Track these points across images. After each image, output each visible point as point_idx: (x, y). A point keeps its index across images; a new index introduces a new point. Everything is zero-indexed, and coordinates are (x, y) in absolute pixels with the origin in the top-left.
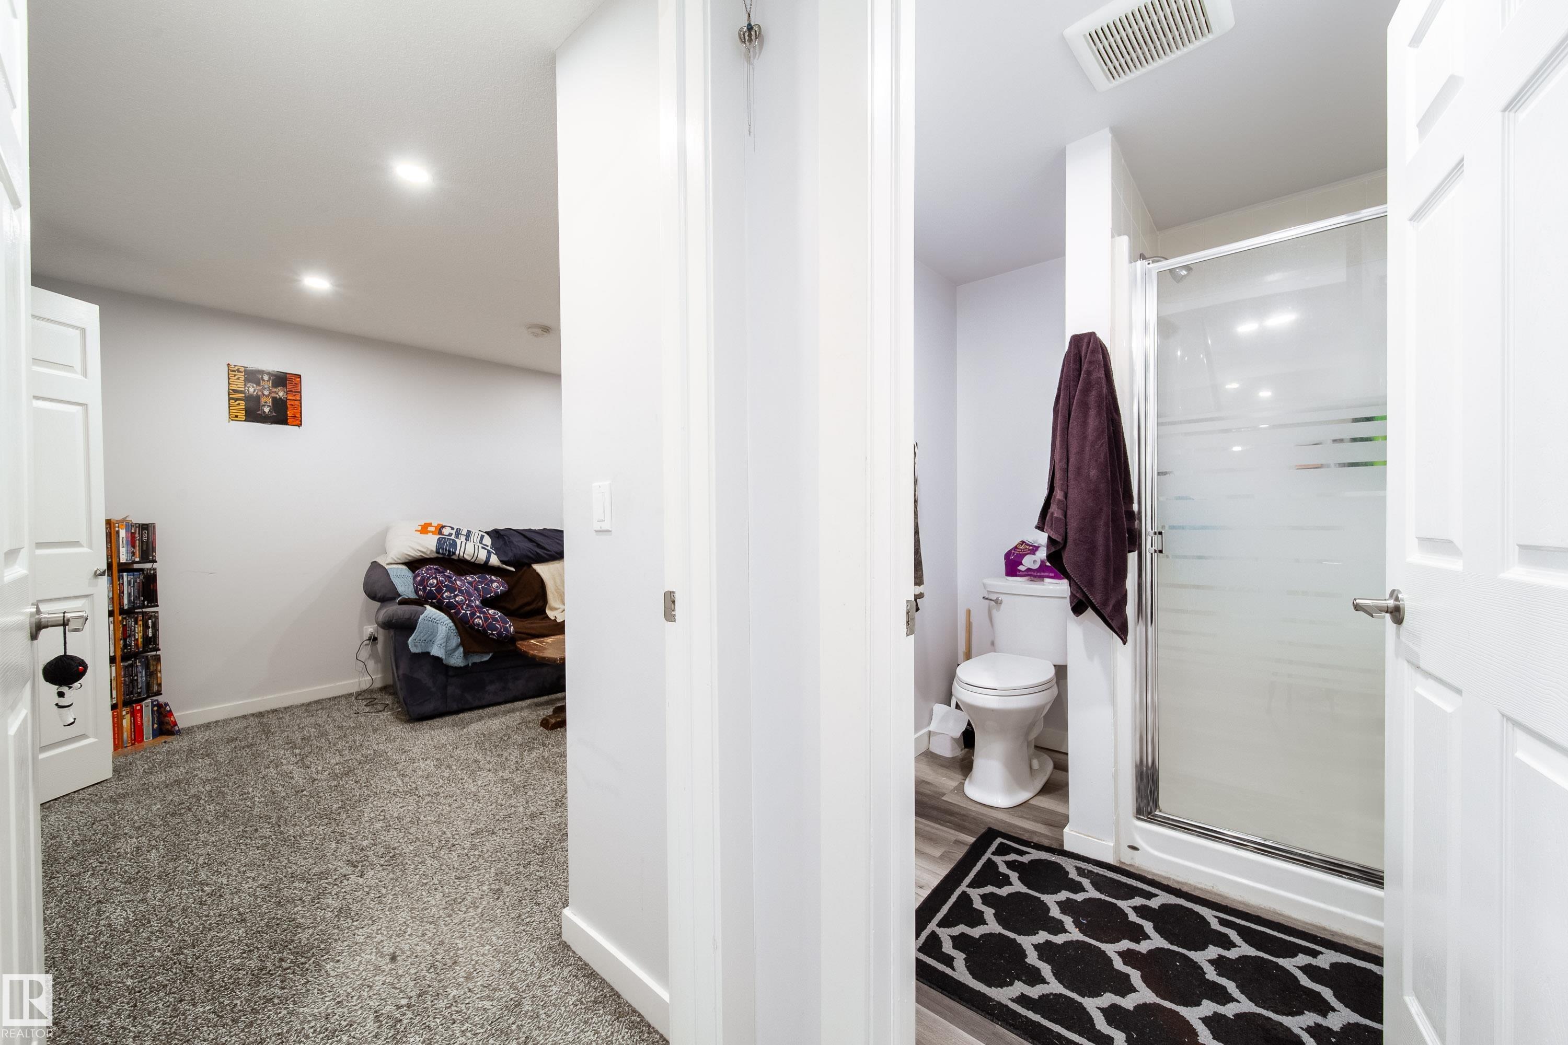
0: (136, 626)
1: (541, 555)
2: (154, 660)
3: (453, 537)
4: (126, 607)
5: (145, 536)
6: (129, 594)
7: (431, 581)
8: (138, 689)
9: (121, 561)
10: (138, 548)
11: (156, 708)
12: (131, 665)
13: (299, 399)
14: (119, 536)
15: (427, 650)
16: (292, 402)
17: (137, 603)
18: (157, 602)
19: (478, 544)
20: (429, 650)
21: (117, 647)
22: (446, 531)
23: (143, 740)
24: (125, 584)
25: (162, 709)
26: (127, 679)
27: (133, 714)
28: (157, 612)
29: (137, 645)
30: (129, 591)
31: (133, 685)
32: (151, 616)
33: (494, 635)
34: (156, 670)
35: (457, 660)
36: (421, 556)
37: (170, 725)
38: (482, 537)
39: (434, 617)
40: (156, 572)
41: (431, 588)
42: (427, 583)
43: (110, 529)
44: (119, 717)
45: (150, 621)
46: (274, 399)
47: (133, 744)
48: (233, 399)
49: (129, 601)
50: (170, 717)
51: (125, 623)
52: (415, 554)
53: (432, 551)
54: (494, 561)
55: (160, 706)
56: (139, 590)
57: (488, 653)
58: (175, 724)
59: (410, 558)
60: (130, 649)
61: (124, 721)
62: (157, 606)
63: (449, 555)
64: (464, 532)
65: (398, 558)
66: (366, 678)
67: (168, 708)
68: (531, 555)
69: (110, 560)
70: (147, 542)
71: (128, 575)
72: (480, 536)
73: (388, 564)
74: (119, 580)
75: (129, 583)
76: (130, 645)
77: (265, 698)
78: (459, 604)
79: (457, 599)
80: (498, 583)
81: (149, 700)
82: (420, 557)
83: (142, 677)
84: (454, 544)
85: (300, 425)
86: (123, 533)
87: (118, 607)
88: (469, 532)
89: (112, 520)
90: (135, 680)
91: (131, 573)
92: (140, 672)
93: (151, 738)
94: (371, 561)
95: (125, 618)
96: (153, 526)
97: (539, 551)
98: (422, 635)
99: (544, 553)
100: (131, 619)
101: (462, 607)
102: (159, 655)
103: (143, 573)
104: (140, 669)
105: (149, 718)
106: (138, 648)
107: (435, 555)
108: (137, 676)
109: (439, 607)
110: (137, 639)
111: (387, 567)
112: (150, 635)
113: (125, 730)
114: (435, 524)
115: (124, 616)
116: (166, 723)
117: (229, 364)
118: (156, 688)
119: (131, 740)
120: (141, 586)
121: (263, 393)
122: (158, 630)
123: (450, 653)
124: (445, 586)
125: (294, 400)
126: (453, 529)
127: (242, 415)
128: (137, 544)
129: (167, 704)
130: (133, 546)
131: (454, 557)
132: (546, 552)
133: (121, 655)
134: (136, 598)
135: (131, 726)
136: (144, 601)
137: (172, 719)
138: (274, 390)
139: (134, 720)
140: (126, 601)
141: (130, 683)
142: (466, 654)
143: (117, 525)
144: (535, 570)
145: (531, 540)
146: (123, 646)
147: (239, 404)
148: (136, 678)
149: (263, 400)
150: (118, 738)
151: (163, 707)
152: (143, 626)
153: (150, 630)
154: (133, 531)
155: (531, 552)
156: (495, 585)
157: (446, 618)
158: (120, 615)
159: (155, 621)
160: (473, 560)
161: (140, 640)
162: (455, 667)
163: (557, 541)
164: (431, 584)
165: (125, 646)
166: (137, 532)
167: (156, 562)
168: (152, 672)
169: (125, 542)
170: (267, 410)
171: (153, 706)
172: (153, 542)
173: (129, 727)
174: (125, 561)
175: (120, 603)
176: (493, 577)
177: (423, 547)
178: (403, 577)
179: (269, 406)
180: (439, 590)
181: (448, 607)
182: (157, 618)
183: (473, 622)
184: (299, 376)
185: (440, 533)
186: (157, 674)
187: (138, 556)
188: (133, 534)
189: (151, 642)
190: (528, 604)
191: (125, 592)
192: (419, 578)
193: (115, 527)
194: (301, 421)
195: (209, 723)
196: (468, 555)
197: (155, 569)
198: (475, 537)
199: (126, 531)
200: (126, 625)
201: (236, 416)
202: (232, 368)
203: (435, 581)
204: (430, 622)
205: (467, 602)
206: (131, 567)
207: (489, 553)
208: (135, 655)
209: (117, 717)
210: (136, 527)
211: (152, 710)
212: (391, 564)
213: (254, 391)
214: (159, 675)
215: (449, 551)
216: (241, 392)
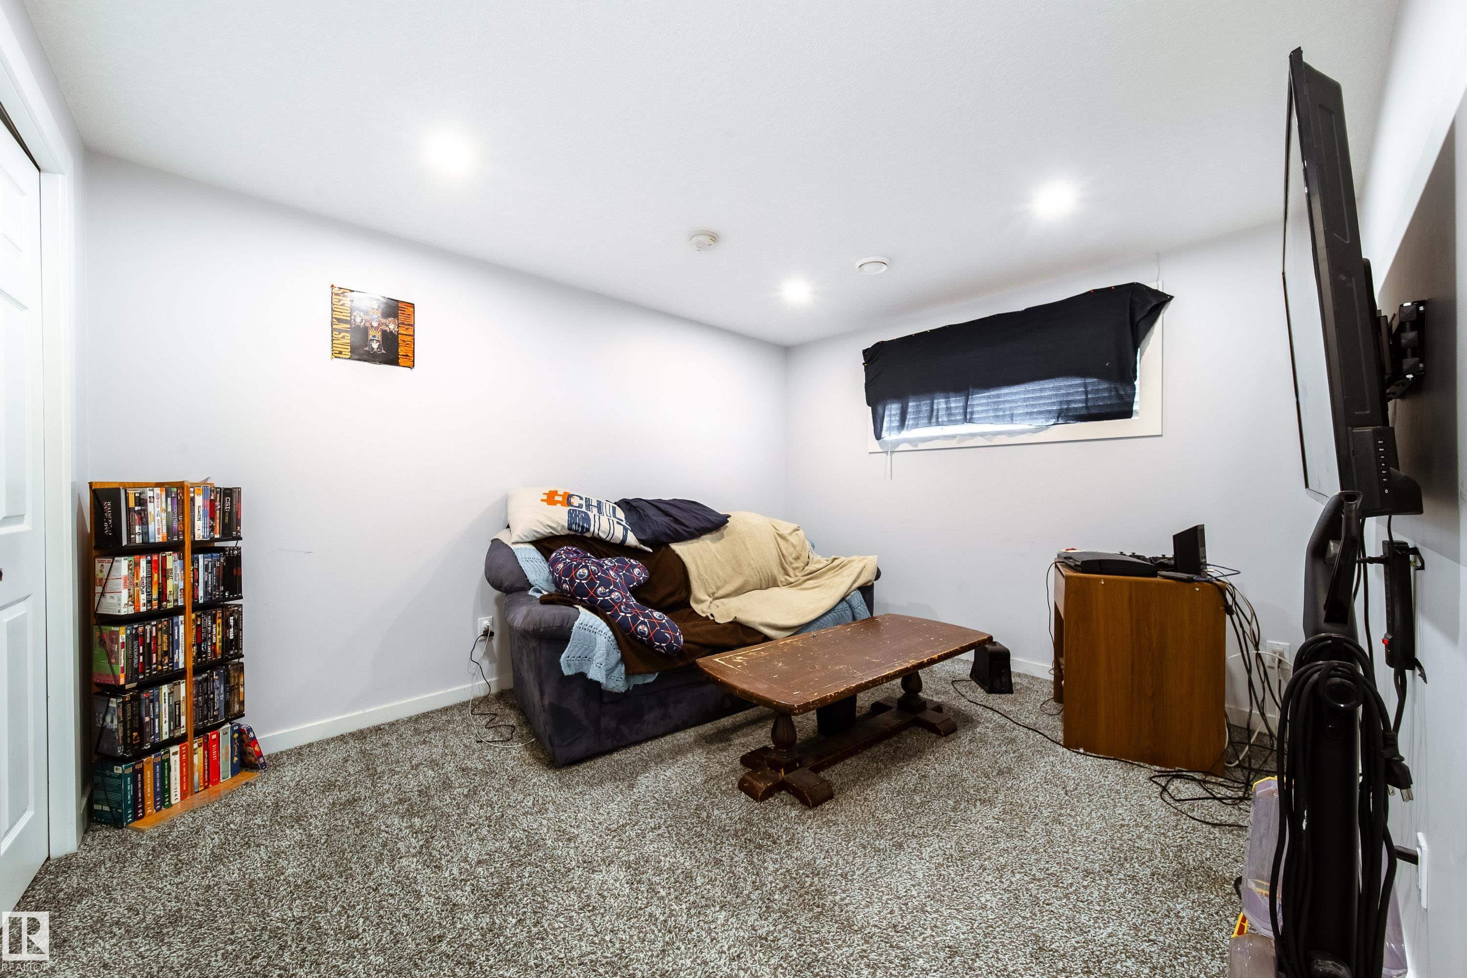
0: (214, 626)
1: (679, 532)
2: (235, 670)
3: (584, 509)
4: (201, 601)
5: (228, 504)
6: (206, 583)
7: (581, 570)
8: (214, 710)
9: (196, 539)
10: (218, 521)
11: (236, 735)
12: (206, 680)
13: (411, 333)
14: (194, 505)
15: (581, 670)
16: (404, 338)
17: (215, 595)
18: (241, 592)
19: (612, 518)
20: (584, 670)
21: (188, 657)
22: (575, 501)
23: (219, 779)
24: (201, 569)
25: (244, 736)
26: (200, 698)
27: (207, 747)
28: (241, 605)
29: (214, 651)
30: (206, 579)
31: (207, 706)
32: (233, 611)
33: (662, 647)
34: (238, 684)
35: (617, 683)
36: (551, 533)
37: (253, 756)
38: (614, 509)
39: (590, 624)
40: (240, 553)
41: (581, 580)
42: (575, 574)
43: (183, 494)
44: (189, 753)
45: (232, 618)
46: (384, 333)
47: (206, 788)
48: (336, 330)
49: (206, 592)
50: (254, 747)
51: (199, 623)
52: (545, 531)
53: (563, 526)
54: (632, 540)
55: (241, 732)
56: (218, 577)
57: (654, 673)
58: (260, 755)
59: (538, 536)
60: (206, 657)
61: (196, 757)
62: (241, 598)
63: (582, 532)
64: (595, 503)
65: (525, 536)
66: (480, 682)
67: (251, 735)
68: (670, 533)
69: (181, 538)
70: (230, 512)
71: (204, 558)
72: (611, 508)
73: (514, 543)
74: (193, 565)
75: (206, 568)
76: (206, 653)
77: (367, 711)
78: (617, 604)
79: (613, 597)
80: (639, 568)
81: (228, 725)
82: (550, 535)
83: (219, 695)
84: (587, 518)
85: (412, 367)
86: (199, 501)
87: (191, 600)
88: (599, 503)
89: (186, 483)
90: (211, 699)
91: (209, 555)
92: (218, 688)
93: (230, 777)
94: (492, 539)
95: (200, 616)
96: (239, 490)
97: (677, 527)
98: (577, 649)
99: (684, 530)
100: (207, 616)
101: (619, 607)
102: (242, 663)
103: (224, 554)
104: (217, 683)
105: (227, 749)
106: (215, 656)
107: (566, 532)
108: (213, 693)
109: (593, 608)
110: (215, 644)
111: (513, 547)
112: (231, 637)
113: (196, 768)
114: (561, 492)
115: (199, 614)
116: (249, 753)
117: (332, 286)
118: (237, 708)
119: (204, 782)
120: (221, 572)
121: (371, 324)
122: (241, 630)
123: (609, 672)
124: (599, 578)
125: (406, 335)
126: (581, 498)
127: (347, 352)
128: (218, 515)
129: (250, 730)
130: (212, 518)
131: (588, 535)
132: (685, 528)
133: (193, 666)
134: (216, 588)
135: (204, 763)
136: (224, 592)
137: (256, 749)
138: (384, 321)
139: (208, 754)
140: (201, 593)
141: (204, 704)
142: (629, 674)
143: (192, 489)
144: (674, 551)
145: (667, 514)
146: (197, 654)
147: (343, 337)
148: (212, 696)
149: (371, 333)
150: (187, 781)
151: (245, 733)
152: (223, 624)
153: (232, 630)
154: (212, 498)
155: (670, 530)
156: (637, 571)
157: (604, 624)
158: (193, 612)
159: (238, 618)
160: (608, 539)
161: (219, 645)
162: (616, 693)
163: (694, 515)
164: (581, 576)
165: (199, 653)
166: (218, 499)
167: (241, 539)
168: (233, 686)
169: (201, 512)
170: (375, 345)
171: (233, 732)
172: (238, 513)
173: (202, 765)
174: (201, 538)
175: (193, 596)
176: (632, 560)
177: (553, 521)
178: (532, 560)
179: (379, 341)
180: (591, 583)
181: (603, 608)
182: (240, 613)
183: (636, 629)
184: (412, 306)
185: (569, 504)
186: (238, 688)
187: (218, 532)
188: (212, 502)
189: (233, 646)
190: (671, 594)
191: (201, 581)
192: (561, 566)
193: (189, 492)
194: (413, 361)
195: (301, 748)
196: (603, 532)
197: (239, 549)
198: (607, 508)
199: (204, 499)
200: (200, 625)
201: (340, 353)
202: (336, 290)
203: (586, 571)
204: (587, 632)
205: (624, 600)
206: (211, 545)
207: (625, 529)
208: (213, 666)
209: (186, 753)
210: (217, 493)
211: (232, 737)
212: (517, 543)
213: (362, 321)
214: (241, 689)
215: (583, 527)
216: (346, 322)
